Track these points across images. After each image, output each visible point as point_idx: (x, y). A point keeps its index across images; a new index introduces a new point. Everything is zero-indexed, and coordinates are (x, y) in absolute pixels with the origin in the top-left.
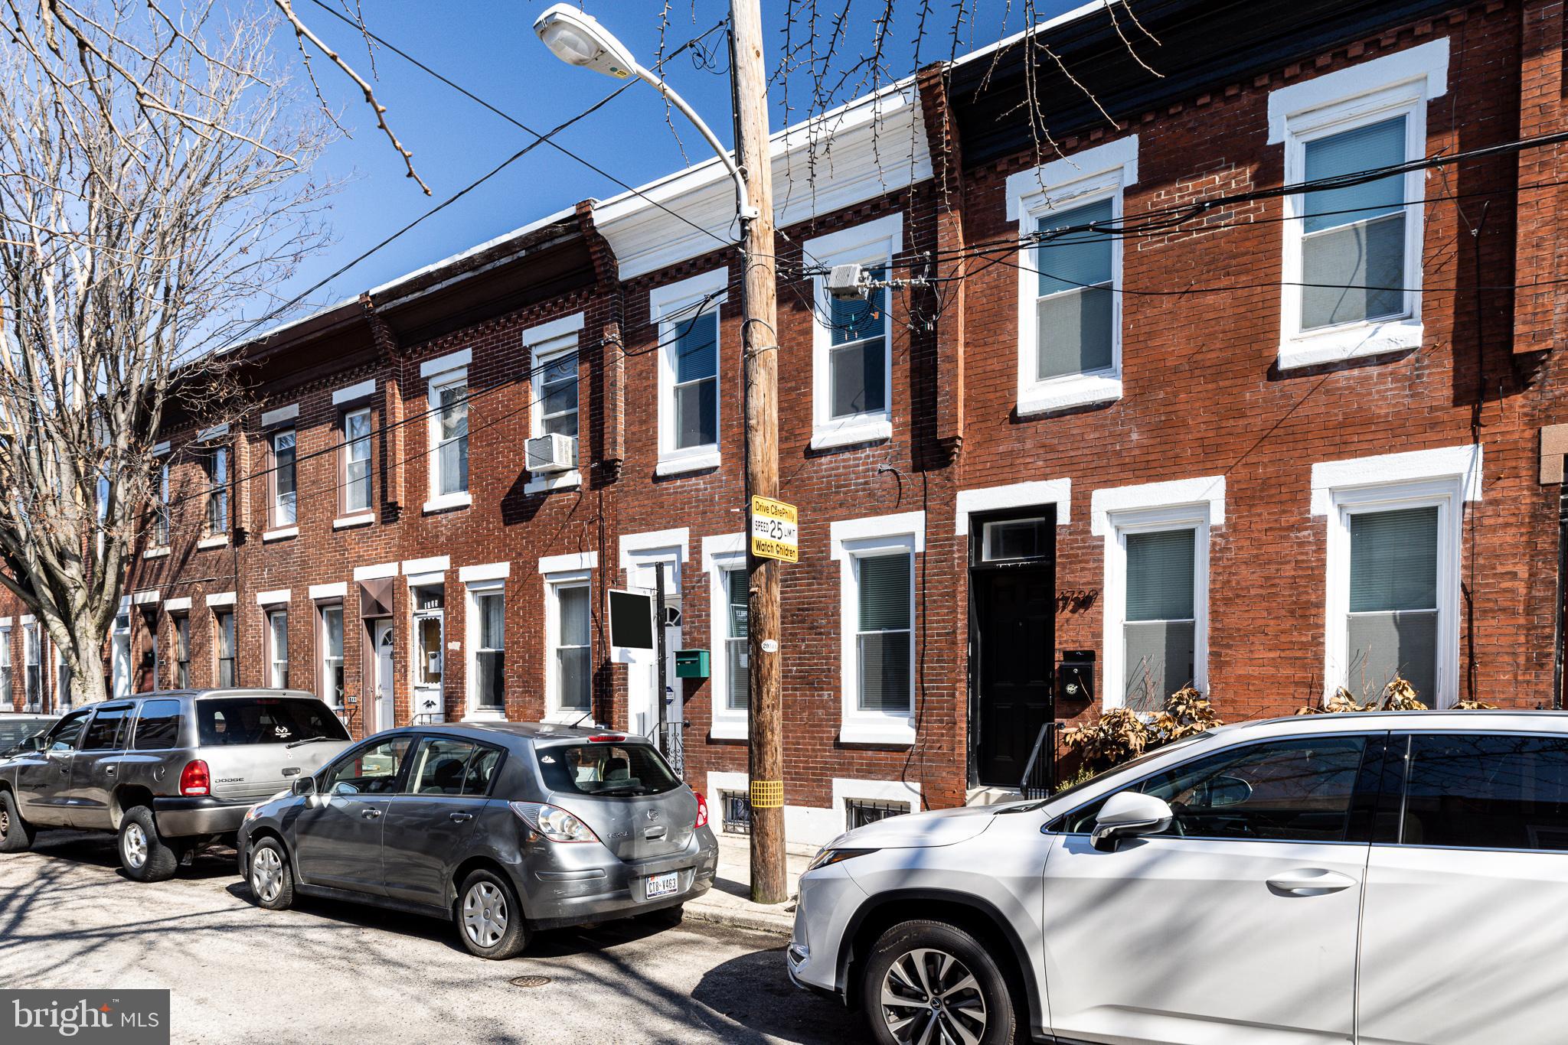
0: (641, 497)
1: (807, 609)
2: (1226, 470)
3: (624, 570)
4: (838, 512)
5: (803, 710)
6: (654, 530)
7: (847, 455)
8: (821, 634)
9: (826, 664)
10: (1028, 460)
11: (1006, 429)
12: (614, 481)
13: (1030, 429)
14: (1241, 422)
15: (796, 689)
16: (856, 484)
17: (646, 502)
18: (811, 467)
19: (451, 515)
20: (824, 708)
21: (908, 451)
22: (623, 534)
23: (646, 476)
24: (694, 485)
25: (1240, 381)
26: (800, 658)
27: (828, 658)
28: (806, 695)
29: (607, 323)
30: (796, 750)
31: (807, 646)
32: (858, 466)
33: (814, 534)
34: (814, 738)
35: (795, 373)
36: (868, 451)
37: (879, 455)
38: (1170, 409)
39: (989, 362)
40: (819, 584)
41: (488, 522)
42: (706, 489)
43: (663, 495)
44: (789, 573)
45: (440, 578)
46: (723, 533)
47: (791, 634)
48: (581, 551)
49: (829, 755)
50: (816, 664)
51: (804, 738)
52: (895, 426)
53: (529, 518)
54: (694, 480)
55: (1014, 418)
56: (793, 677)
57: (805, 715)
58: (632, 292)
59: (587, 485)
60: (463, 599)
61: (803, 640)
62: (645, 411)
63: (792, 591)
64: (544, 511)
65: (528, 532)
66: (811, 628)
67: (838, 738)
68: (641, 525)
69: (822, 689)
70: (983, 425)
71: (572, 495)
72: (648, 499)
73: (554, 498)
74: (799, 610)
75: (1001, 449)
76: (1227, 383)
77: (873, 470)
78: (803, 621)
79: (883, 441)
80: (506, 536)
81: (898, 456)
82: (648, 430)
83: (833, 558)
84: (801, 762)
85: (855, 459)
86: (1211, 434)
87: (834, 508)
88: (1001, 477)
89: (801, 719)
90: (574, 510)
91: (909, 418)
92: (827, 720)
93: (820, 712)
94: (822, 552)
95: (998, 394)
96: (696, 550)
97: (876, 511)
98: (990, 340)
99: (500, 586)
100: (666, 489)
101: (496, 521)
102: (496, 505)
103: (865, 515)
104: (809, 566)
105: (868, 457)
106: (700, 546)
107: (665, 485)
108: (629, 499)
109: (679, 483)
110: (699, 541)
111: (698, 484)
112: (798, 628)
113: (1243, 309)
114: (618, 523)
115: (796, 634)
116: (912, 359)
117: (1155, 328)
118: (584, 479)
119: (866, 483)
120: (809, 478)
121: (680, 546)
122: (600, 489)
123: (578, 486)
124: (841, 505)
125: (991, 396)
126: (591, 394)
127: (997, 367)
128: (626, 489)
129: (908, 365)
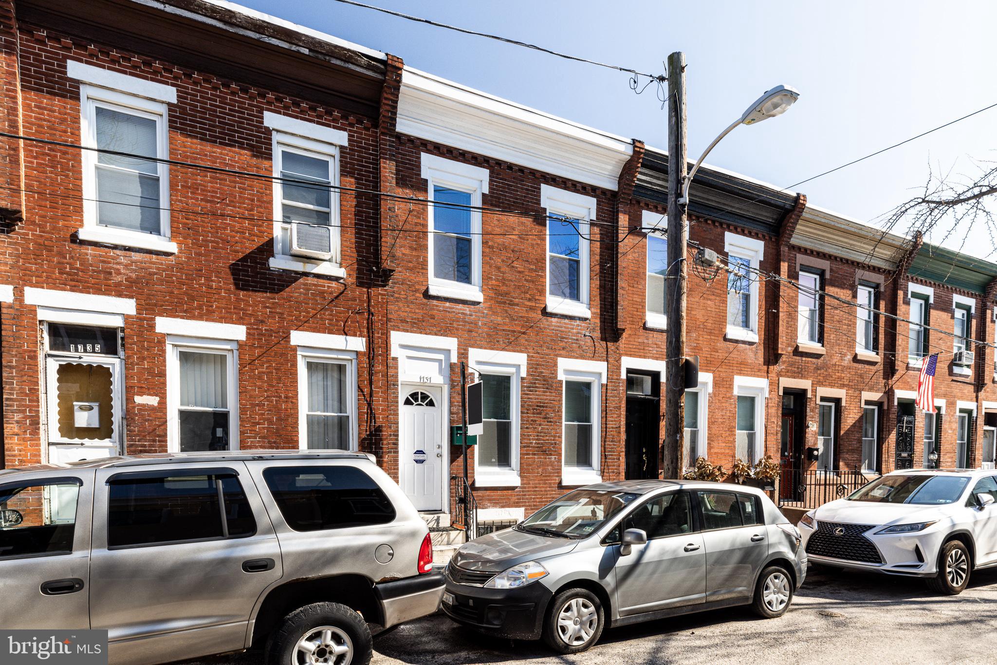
0: (412, 306)
1: (543, 407)
2: (713, 372)
3: (395, 359)
4: (562, 352)
5: (539, 467)
6: (426, 334)
7: (567, 321)
8: (551, 422)
9: (554, 440)
10: (651, 349)
11: (641, 330)
12: (384, 286)
13: (651, 334)
14: (717, 354)
15: (535, 454)
16: (572, 339)
17: (417, 311)
18: (545, 322)
19: (136, 256)
20: (552, 465)
21: (598, 328)
22: (394, 330)
23: (417, 291)
24: (461, 309)
25: (716, 338)
26: (537, 436)
27: (555, 436)
28: (541, 458)
29: (386, 159)
30: (535, 491)
31: (543, 429)
32: (573, 329)
33: (548, 362)
34: (545, 484)
35: (536, 261)
36: (578, 322)
37: (584, 327)
38: (697, 342)
39: (635, 296)
40: (550, 392)
41: (208, 279)
42: (471, 315)
43: (434, 309)
44: (531, 383)
45: (117, 322)
46: (485, 348)
47: (532, 420)
48: (346, 335)
49: (556, 493)
50: (548, 440)
51: (539, 484)
52: (592, 313)
53: (273, 291)
54: (461, 306)
55: (645, 328)
56: (534, 447)
57: (540, 470)
58: (404, 144)
59: (352, 280)
60: (164, 351)
61: (540, 425)
62: (416, 241)
63: (533, 394)
64: (295, 291)
65: (273, 303)
66: (545, 418)
67: (560, 482)
68: (413, 327)
69: (551, 455)
70: (632, 326)
71: (334, 284)
72: (419, 309)
73: (310, 280)
74: (537, 406)
75: (640, 340)
76: (713, 337)
77: (581, 334)
78: (540, 414)
79: (586, 319)
80: (238, 300)
81: (594, 330)
82: (418, 257)
83: (559, 378)
84: (538, 498)
85: (571, 325)
86: (709, 356)
87: (559, 350)
88: (640, 354)
89: (538, 473)
90: (336, 297)
91: (599, 311)
92: (554, 473)
93: (550, 468)
94: (553, 374)
95: (639, 313)
96: (463, 355)
97: (582, 357)
98: (636, 286)
99: (228, 347)
100: (437, 306)
101: (223, 283)
102: (223, 265)
103: (577, 358)
104: (545, 381)
105: (578, 325)
106: (467, 354)
107: (435, 302)
108: (401, 304)
109: (448, 304)
110: (466, 350)
111: (465, 310)
112: (537, 417)
113: (718, 310)
114: (389, 320)
115: (536, 421)
116: (600, 280)
117: (693, 306)
118: (349, 275)
119: (577, 340)
120: (545, 328)
121: (449, 351)
122: (368, 288)
123: (342, 278)
124: (564, 348)
125: (635, 313)
126: (356, 206)
127: (638, 300)
128: (396, 295)
129: (598, 282)
